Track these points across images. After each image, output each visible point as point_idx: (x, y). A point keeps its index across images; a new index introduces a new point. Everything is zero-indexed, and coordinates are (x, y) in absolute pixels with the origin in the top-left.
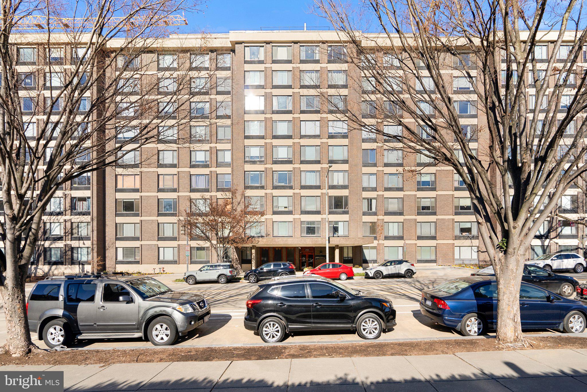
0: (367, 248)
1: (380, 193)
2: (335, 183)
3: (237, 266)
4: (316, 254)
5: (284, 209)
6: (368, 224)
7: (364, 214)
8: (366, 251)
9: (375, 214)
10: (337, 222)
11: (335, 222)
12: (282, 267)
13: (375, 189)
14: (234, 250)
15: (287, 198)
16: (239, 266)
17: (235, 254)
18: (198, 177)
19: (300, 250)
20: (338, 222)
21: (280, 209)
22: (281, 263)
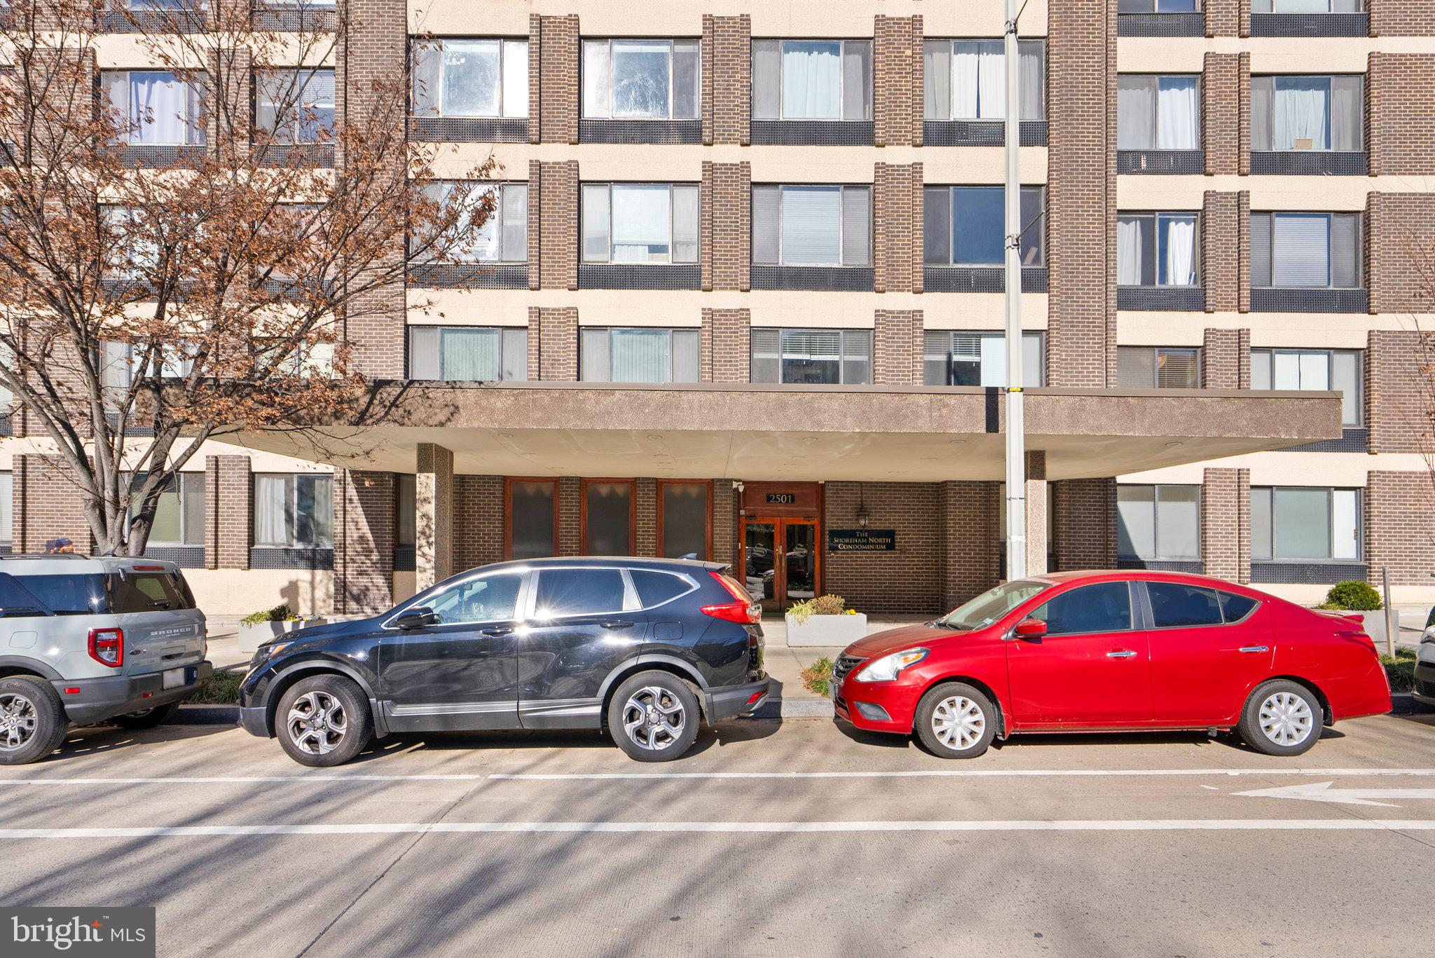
0: (1145, 492)
1: (1227, 183)
2: (962, 111)
3: (364, 581)
4: (831, 523)
5: (642, 258)
6: (1145, 358)
7: (1129, 300)
8: (1132, 514)
9: (1194, 300)
10: (972, 337)
11: (958, 333)
12: (632, 603)
13: (1193, 163)
14: (352, 491)
15: (664, 194)
16: (380, 580)
17: (357, 512)
18: (143, 88)
19: (740, 499)
20: (979, 334)
21: (623, 258)
22: (623, 566)
